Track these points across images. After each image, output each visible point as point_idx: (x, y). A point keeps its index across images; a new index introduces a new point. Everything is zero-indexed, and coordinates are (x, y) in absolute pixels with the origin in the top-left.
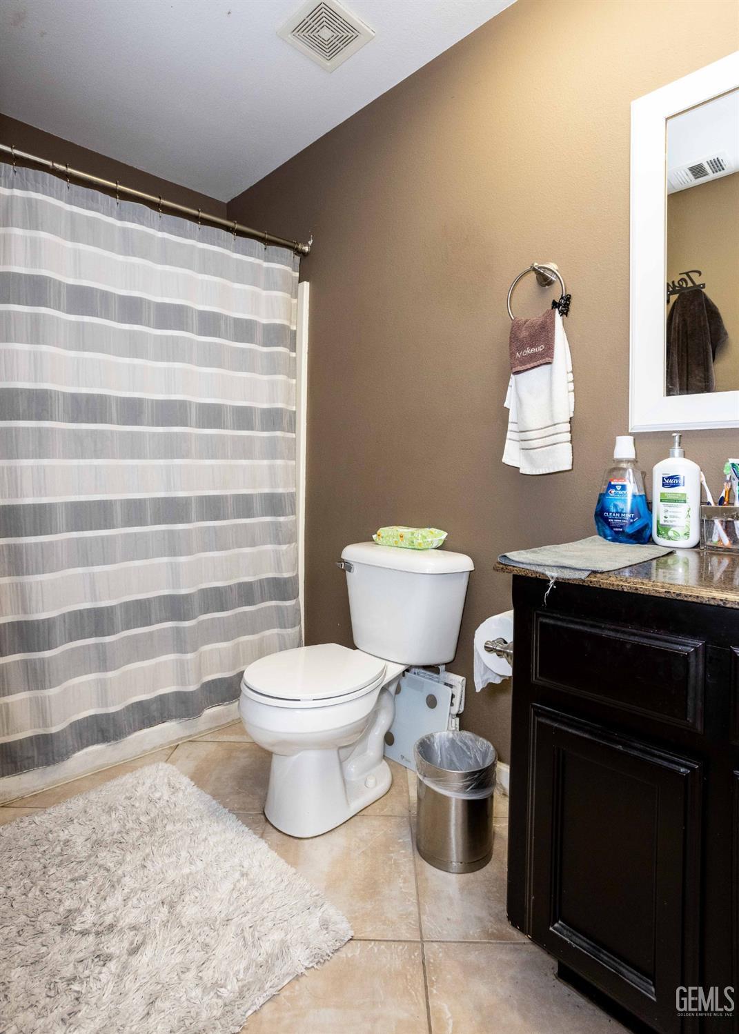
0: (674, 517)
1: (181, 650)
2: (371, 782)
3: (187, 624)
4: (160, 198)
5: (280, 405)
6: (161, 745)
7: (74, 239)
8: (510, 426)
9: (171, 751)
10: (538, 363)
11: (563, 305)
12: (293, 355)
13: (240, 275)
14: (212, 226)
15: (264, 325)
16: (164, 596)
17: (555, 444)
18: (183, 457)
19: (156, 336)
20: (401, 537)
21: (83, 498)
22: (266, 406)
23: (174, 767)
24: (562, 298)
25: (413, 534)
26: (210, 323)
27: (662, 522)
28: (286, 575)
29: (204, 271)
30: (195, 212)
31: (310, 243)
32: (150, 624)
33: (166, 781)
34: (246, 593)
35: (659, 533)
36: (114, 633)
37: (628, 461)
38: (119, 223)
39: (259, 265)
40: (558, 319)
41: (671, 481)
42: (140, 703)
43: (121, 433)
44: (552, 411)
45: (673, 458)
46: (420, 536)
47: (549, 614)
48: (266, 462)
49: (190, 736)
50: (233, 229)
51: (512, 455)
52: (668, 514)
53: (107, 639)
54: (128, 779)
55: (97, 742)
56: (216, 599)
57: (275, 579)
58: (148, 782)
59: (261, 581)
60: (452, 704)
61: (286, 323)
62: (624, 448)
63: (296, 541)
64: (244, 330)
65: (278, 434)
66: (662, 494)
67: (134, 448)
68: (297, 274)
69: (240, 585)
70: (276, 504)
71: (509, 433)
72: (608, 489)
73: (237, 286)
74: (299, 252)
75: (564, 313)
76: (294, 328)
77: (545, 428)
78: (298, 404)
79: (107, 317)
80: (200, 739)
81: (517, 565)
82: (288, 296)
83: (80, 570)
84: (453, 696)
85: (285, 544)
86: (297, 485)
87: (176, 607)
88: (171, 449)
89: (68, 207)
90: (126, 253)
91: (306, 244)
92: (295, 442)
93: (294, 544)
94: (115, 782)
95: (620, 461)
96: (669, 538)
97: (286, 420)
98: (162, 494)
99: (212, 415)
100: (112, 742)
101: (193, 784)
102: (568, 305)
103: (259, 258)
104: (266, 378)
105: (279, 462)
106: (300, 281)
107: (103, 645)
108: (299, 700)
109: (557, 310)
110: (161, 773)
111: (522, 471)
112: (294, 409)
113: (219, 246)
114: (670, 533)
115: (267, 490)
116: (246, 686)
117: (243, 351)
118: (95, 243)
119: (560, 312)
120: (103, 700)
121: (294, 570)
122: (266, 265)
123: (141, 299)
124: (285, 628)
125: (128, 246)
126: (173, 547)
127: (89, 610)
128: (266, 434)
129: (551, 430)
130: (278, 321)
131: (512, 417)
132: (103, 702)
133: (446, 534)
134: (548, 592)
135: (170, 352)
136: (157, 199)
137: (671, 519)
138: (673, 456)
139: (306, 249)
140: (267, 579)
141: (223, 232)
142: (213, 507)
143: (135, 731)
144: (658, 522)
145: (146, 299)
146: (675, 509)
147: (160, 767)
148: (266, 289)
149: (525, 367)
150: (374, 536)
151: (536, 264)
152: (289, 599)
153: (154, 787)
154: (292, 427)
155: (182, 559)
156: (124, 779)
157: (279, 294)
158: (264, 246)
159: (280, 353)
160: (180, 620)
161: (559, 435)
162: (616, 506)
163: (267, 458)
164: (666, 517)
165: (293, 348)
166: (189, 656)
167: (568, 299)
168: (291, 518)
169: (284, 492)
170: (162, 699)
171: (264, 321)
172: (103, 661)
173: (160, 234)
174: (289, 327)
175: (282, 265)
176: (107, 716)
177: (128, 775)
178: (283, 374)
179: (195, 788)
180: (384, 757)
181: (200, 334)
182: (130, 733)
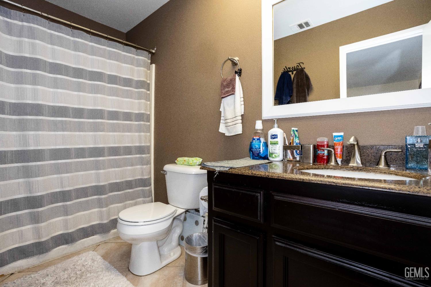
0: (274, 150)
1: (101, 207)
2: (172, 254)
3: (103, 196)
4: (90, 29)
5: (142, 112)
6: (93, 245)
7: (52, 44)
8: (222, 118)
9: (96, 247)
10: (229, 94)
11: (239, 73)
12: (148, 92)
13: (125, 61)
14: (113, 41)
15: (136, 80)
16: (94, 186)
17: (236, 124)
18: (101, 131)
19: (89, 84)
20: (185, 161)
21: (58, 147)
22: (137, 112)
23: (96, 252)
24: (238, 70)
25: (189, 159)
26: (113, 79)
27: (271, 152)
28: (146, 177)
29: (110, 58)
30: (106, 36)
31: (155, 49)
32: (88, 197)
33: (91, 258)
34: (129, 184)
35: (270, 156)
36: (71, 200)
37: (260, 130)
38: (72, 39)
39: (134, 57)
40: (237, 78)
41: (273, 137)
42: (83, 228)
43: (74, 122)
44: (235, 112)
45: (275, 128)
46: (191, 160)
47: (217, 184)
48: (137, 134)
49: (104, 241)
50: (123, 43)
51: (222, 129)
52: (273, 149)
53: (68, 203)
54: (75, 258)
55: (63, 244)
56: (116, 187)
57: (141, 179)
58: (84, 259)
59: (136, 180)
60: (204, 224)
61: (145, 80)
62: (259, 125)
63: (150, 164)
64: (127, 82)
65: (142, 123)
66: (271, 141)
67: (80, 128)
68: (150, 61)
69: (127, 181)
70: (141, 150)
71: (221, 121)
72: (253, 140)
73: (124, 65)
74: (150, 53)
75: (240, 75)
76: (148, 82)
77: (233, 118)
78: (150, 111)
79: (67, 76)
80: (109, 242)
81: (207, 167)
82: (146, 69)
83: (55, 176)
84: (204, 221)
85: (145, 165)
86: (150, 143)
87: (98, 190)
88: (96, 128)
89: (49, 31)
90: (75, 51)
91: (153, 49)
92: (149, 126)
93: (149, 165)
94: (70, 260)
95: (258, 130)
96: (273, 158)
97: (145, 117)
98: (92, 146)
99: (114, 115)
100: (70, 244)
101: (102, 258)
102: (241, 72)
103: (133, 54)
104: (137, 101)
105: (142, 134)
106: (151, 64)
107: (66, 205)
108: (138, 222)
109: (237, 75)
110: (90, 255)
111: (226, 135)
112: (149, 113)
113: (116, 49)
114: (273, 156)
115: (137, 145)
116: (119, 218)
117: (127, 90)
118: (61, 46)
119: (238, 75)
120: (66, 227)
121: (149, 175)
122: (136, 57)
123: (82, 69)
124: (146, 198)
125: (76, 47)
126: (97, 166)
127: (60, 192)
128: (137, 123)
129: (235, 119)
130: (142, 79)
131: (222, 115)
132: (67, 228)
133: (202, 160)
134: (216, 175)
135: (96, 90)
136: (89, 30)
137: (274, 151)
138: (275, 127)
139: (154, 51)
140: (139, 179)
141: (118, 44)
142: (114, 151)
143: (81, 239)
144: (269, 151)
145: (84, 69)
146: (275, 147)
147: (90, 253)
148: (137, 66)
149: (225, 96)
150: (176, 161)
151: (230, 57)
152: (147, 186)
153: (85, 261)
154: (148, 120)
155: (102, 171)
156: (74, 258)
157: (142, 68)
158: (135, 49)
159: (142, 91)
160: (100, 195)
161: (238, 121)
162: (255, 146)
163: (138, 132)
164: (272, 150)
165: (148, 89)
166: (104, 209)
167: (241, 70)
168: (148, 155)
169: (144, 145)
170: (92, 226)
171: (136, 79)
172: (66, 212)
173: (91, 44)
174: (146, 82)
175: (143, 58)
176: (68, 234)
177: (75, 257)
178: (144, 100)
179: (102, 260)
180: (179, 245)
181: (109, 83)
182: (78, 240)
